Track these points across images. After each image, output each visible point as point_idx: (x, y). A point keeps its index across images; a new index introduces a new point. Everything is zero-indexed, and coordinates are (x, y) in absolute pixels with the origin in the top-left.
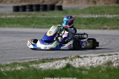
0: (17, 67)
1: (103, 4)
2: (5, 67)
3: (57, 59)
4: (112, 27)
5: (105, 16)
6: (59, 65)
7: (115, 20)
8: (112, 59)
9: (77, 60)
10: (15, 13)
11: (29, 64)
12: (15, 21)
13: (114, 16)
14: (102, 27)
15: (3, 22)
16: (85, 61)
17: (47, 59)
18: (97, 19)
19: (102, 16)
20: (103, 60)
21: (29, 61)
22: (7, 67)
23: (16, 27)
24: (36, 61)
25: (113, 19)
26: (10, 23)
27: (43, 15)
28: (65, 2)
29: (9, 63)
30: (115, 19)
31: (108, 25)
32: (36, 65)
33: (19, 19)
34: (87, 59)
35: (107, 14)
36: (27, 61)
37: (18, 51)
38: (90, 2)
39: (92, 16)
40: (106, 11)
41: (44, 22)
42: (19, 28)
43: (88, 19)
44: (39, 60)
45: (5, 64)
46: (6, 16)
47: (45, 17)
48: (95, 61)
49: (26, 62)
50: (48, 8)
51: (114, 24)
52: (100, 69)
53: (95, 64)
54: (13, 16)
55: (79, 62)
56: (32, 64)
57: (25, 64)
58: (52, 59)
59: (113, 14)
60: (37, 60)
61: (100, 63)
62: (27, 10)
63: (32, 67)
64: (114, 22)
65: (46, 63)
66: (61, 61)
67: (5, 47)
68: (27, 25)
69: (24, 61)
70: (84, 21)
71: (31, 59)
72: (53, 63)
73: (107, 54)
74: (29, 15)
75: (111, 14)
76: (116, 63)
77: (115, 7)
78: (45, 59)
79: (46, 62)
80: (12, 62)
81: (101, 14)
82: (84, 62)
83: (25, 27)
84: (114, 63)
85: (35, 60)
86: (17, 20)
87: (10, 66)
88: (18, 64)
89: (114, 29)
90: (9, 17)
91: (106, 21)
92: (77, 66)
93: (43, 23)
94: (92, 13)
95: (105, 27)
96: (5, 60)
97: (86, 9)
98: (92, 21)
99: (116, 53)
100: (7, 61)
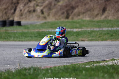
1: (54, 20)
38: (41, 18)
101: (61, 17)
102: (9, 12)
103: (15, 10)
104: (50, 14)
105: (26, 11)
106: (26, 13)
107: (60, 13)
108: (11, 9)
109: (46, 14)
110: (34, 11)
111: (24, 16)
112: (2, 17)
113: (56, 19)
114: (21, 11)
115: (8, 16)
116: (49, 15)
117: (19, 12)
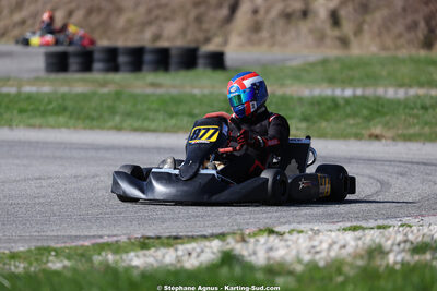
0: (48, 261)
1: (374, 49)
2: (7, 262)
3: (192, 238)
4: (400, 132)
5: (380, 91)
6: (198, 256)
7: (412, 109)
8: (388, 239)
9: (262, 239)
10: (53, 76)
11: (91, 252)
12: (51, 107)
13: (412, 92)
14: (363, 132)
15: (7, 108)
16: (289, 243)
17: (159, 238)
18: (347, 101)
19: (369, 92)
20: (352, 243)
21: (93, 245)
22: (12, 262)
23: (53, 127)
24: (117, 242)
25: (406, 105)
26: (33, 110)
27: (153, 85)
28: (235, 40)
29: (21, 249)
30: (412, 105)
31: (386, 125)
32: (118, 257)
33: (64, 97)
34: (298, 238)
35: (386, 87)
36: (87, 243)
37: (55, 208)
38: (328, 41)
39: (333, 90)
40: (384, 73)
41: (157, 111)
42: (64, 130)
43: (316, 102)
44: (129, 239)
45: (7, 252)
46: (20, 86)
47: (159, 91)
48: (325, 246)
49: (82, 246)
50: (173, 60)
51: (411, 120)
52: (339, 271)
53: (324, 254)
54: (46, 89)
55: (271, 249)
56: (103, 254)
57: (79, 251)
58: (176, 238)
59: (410, 86)
60: (124, 239)
61: (343, 251)
62: (97, 65)
63: (101, 263)
64: (410, 115)
65: (153, 250)
66: (207, 244)
67: (11, 197)
68: (92, 119)
69: (74, 244)
70: (299, 111)
71: (101, 237)
72: (176, 250)
73: (372, 223)
74: (104, 84)
75: (401, 85)
76: (399, 252)
77: (415, 61)
78: (149, 238)
79: (154, 247)
80: (33, 245)
81: (365, 86)
82: (288, 247)
83: (85, 128)
84: (391, 251)
85: (115, 238)
86: (60, 101)
87: (25, 259)
88: (53, 253)
89: (407, 138)
90: (28, 89)
91: (380, 108)
92: (260, 259)
93: (151, 115)
94: (331, 81)
95: (377, 130)
96: (9, 240)
97: (313, 65)
98: (329, 108)
99: (405, 220)
100: (15, 242)
101: (402, 41)
102: (212, 14)
103: (234, 9)
104: (366, 27)
105: (274, 13)
106: (273, 22)
107: (399, 27)
108: (220, 6)
109: (348, 27)
110: (305, 14)
111: (265, 34)
112: (183, 32)
113: (384, 48)
114: (255, 12)
115: (207, 31)
116: (358, 31)
117: (249, 16)
